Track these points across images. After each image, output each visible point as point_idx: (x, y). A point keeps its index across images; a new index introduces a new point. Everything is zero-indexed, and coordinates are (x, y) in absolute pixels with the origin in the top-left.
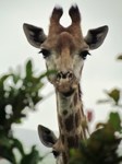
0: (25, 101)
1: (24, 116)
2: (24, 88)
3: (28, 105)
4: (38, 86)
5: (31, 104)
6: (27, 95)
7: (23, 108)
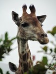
0: (4, 51)
1: (3, 57)
2: (4, 45)
3: (5, 52)
4: (10, 44)
5: (7, 52)
6: (5, 48)
7: (3, 54)
